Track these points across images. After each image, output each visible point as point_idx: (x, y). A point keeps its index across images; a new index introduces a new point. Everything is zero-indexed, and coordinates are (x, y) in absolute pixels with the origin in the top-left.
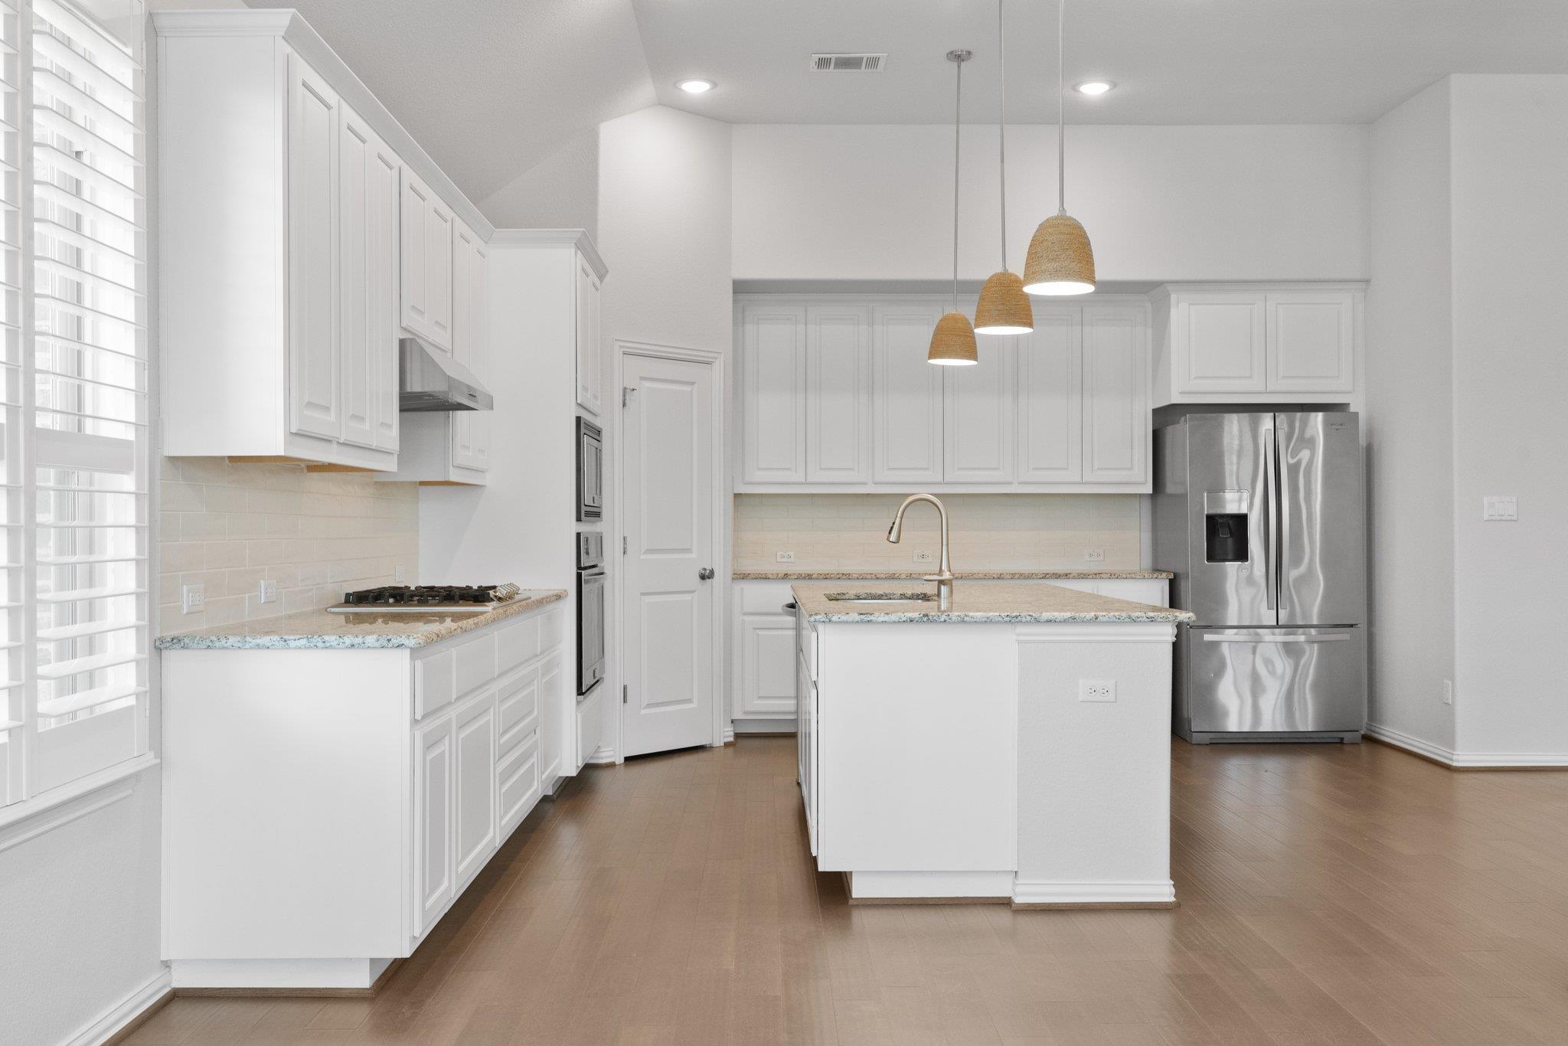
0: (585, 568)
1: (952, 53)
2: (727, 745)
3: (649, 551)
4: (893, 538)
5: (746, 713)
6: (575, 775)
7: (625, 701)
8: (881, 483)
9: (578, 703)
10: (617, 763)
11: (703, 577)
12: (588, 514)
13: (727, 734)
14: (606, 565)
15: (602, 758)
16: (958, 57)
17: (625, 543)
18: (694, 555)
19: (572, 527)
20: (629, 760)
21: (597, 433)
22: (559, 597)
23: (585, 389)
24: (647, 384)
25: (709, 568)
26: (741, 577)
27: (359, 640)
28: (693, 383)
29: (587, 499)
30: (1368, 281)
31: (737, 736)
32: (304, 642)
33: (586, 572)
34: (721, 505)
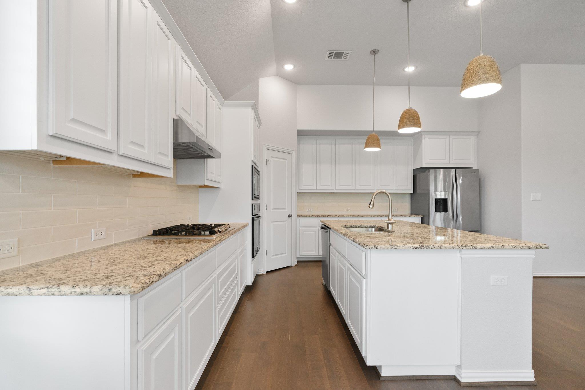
0: (255, 215)
1: (372, 51)
2: (296, 265)
3: (273, 209)
4: (371, 206)
5: (300, 255)
6: (251, 285)
7: (266, 255)
8: (338, 190)
9: (252, 260)
10: (264, 274)
11: (289, 217)
12: (256, 198)
13: (296, 262)
14: (261, 214)
15: (259, 273)
16: (374, 52)
17: (266, 207)
18: (286, 210)
19: (251, 202)
20: (268, 272)
21: (258, 172)
22: (246, 226)
23: (255, 156)
24: (273, 159)
25: (291, 214)
26: (299, 216)
27: (87, 290)
28: (286, 159)
29: (255, 193)
30: (479, 132)
31: (298, 262)
32: (44, 291)
33: (255, 217)
34: (294, 196)
